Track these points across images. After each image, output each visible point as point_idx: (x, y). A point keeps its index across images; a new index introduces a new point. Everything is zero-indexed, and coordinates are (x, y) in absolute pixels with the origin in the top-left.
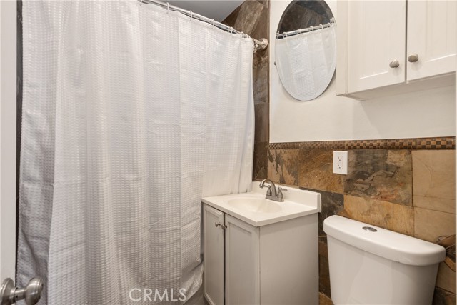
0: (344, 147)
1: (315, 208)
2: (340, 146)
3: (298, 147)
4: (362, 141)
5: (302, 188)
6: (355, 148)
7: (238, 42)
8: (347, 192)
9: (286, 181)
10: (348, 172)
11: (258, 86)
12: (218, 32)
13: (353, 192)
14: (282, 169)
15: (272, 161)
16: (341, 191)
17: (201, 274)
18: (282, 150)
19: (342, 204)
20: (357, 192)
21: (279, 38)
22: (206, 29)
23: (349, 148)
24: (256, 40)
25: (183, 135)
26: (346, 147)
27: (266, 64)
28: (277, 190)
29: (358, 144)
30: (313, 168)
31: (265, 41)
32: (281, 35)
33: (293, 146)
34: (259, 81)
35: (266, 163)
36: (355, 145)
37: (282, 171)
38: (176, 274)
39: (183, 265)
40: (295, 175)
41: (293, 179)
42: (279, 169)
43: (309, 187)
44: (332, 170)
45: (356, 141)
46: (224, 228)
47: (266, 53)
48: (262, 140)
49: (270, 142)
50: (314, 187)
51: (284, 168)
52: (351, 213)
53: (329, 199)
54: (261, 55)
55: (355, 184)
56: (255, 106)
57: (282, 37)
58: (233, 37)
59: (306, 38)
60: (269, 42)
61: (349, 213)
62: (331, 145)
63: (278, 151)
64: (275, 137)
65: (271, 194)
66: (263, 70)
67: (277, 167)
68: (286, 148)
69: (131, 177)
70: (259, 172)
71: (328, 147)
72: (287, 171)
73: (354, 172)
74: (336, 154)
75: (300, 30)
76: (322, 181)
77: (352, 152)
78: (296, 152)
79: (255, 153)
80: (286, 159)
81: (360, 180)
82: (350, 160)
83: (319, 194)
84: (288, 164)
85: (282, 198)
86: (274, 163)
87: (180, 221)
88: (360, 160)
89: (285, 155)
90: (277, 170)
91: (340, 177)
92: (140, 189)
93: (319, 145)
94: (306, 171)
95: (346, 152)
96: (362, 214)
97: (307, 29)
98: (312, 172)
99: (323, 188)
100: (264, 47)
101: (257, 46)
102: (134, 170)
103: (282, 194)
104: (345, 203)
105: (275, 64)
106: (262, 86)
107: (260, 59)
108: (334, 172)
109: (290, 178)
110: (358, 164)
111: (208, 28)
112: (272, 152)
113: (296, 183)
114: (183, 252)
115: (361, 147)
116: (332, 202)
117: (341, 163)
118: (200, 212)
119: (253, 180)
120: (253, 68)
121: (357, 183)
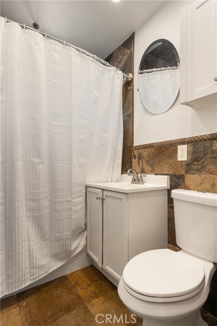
0: (185, 142)
1: (166, 185)
2: (182, 142)
3: (153, 146)
4: (197, 137)
5: (156, 174)
6: (192, 142)
7: (112, 73)
8: (187, 172)
9: (145, 171)
10: (188, 158)
11: (126, 107)
12: (99, 65)
13: (191, 172)
14: (142, 163)
15: (135, 158)
16: (183, 173)
17: (85, 237)
18: (142, 150)
19: (184, 181)
20: (193, 172)
21: (141, 73)
22: (90, 62)
23: (188, 142)
24: (124, 74)
25: (73, 134)
26: (186, 142)
27: (132, 91)
28: (139, 177)
29: (194, 139)
30: (164, 159)
31: (131, 75)
32: (142, 72)
33: (150, 146)
34: (126, 103)
35: (131, 160)
36: (192, 140)
37: (143, 165)
38: (68, 233)
39: (73, 227)
40: (152, 166)
41: (150, 168)
42: (140, 163)
43: (161, 173)
44: (177, 159)
45: (193, 137)
46: (103, 200)
47: (131, 84)
48: (129, 145)
49: (134, 145)
50: (165, 172)
51: (144, 162)
52: (190, 186)
53: (174, 179)
54: (128, 85)
55: (192, 166)
56: (124, 121)
57: (142, 73)
58: (109, 69)
59: (159, 75)
60: (133, 76)
61: (188, 186)
62: (176, 142)
63: (140, 151)
64: (138, 141)
65: (135, 180)
66: (129, 95)
67: (139, 162)
68: (145, 148)
69: (37, 160)
70: (126, 166)
71: (174, 144)
72: (146, 164)
73: (191, 158)
74: (180, 148)
75: (154, 69)
76: (170, 167)
77: (190, 144)
78: (152, 150)
79: (123, 154)
80: (145, 155)
81: (195, 163)
82: (189, 150)
83: (168, 176)
84: (147, 159)
85: (142, 182)
86: (137, 159)
87: (71, 195)
88: (195, 149)
89: (145, 153)
90: (139, 164)
91: (182, 163)
92: (43, 169)
93: (168, 143)
94: (160, 162)
95: (186, 145)
96: (197, 186)
97: (159, 69)
98: (164, 162)
99: (171, 172)
100: (130, 79)
101: (125, 78)
102: (39, 155)
103: (142, 179)
104: (185, 180)
105: (138, 90)
106: (129, 107)
107: (127, 88)
108: (178, 160)
109: (148, 168)
110: (194, 153)
111: (92, 61)
112: (136, 152)
113: (153, 172)
114: (73, 217)
115: (196, 141)
116: (177, 180)
117: (183, 154)
118: (84, 191)
119: (122, 173)
120: (123, 95)
121: (193, 165)
